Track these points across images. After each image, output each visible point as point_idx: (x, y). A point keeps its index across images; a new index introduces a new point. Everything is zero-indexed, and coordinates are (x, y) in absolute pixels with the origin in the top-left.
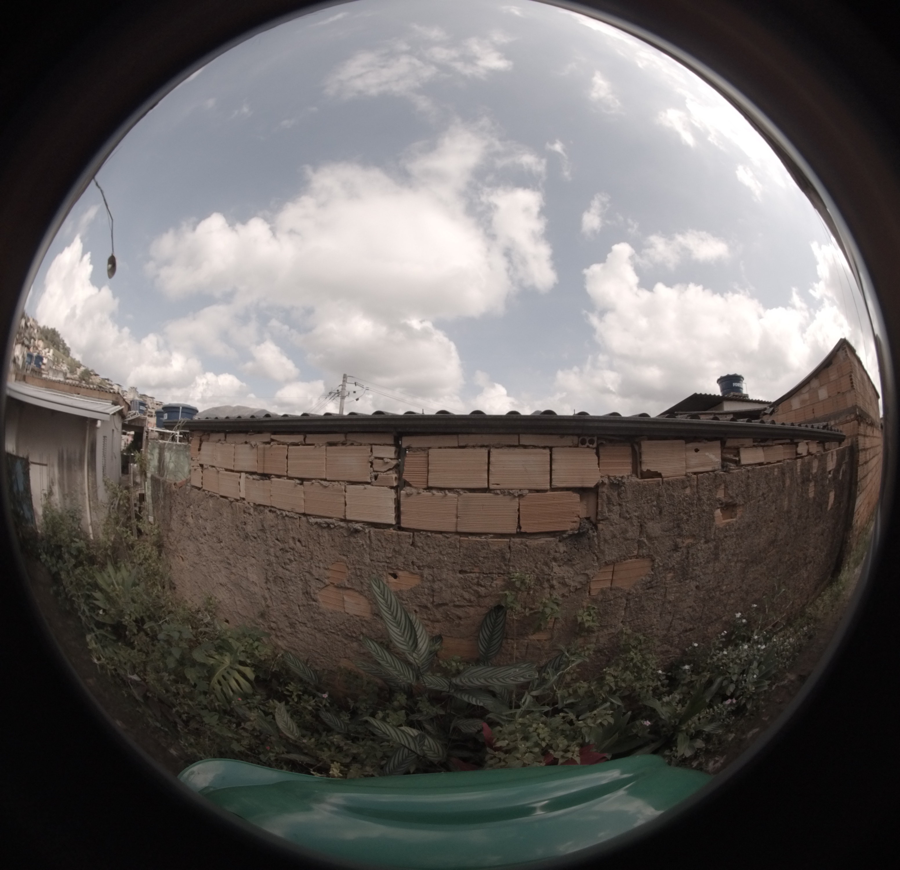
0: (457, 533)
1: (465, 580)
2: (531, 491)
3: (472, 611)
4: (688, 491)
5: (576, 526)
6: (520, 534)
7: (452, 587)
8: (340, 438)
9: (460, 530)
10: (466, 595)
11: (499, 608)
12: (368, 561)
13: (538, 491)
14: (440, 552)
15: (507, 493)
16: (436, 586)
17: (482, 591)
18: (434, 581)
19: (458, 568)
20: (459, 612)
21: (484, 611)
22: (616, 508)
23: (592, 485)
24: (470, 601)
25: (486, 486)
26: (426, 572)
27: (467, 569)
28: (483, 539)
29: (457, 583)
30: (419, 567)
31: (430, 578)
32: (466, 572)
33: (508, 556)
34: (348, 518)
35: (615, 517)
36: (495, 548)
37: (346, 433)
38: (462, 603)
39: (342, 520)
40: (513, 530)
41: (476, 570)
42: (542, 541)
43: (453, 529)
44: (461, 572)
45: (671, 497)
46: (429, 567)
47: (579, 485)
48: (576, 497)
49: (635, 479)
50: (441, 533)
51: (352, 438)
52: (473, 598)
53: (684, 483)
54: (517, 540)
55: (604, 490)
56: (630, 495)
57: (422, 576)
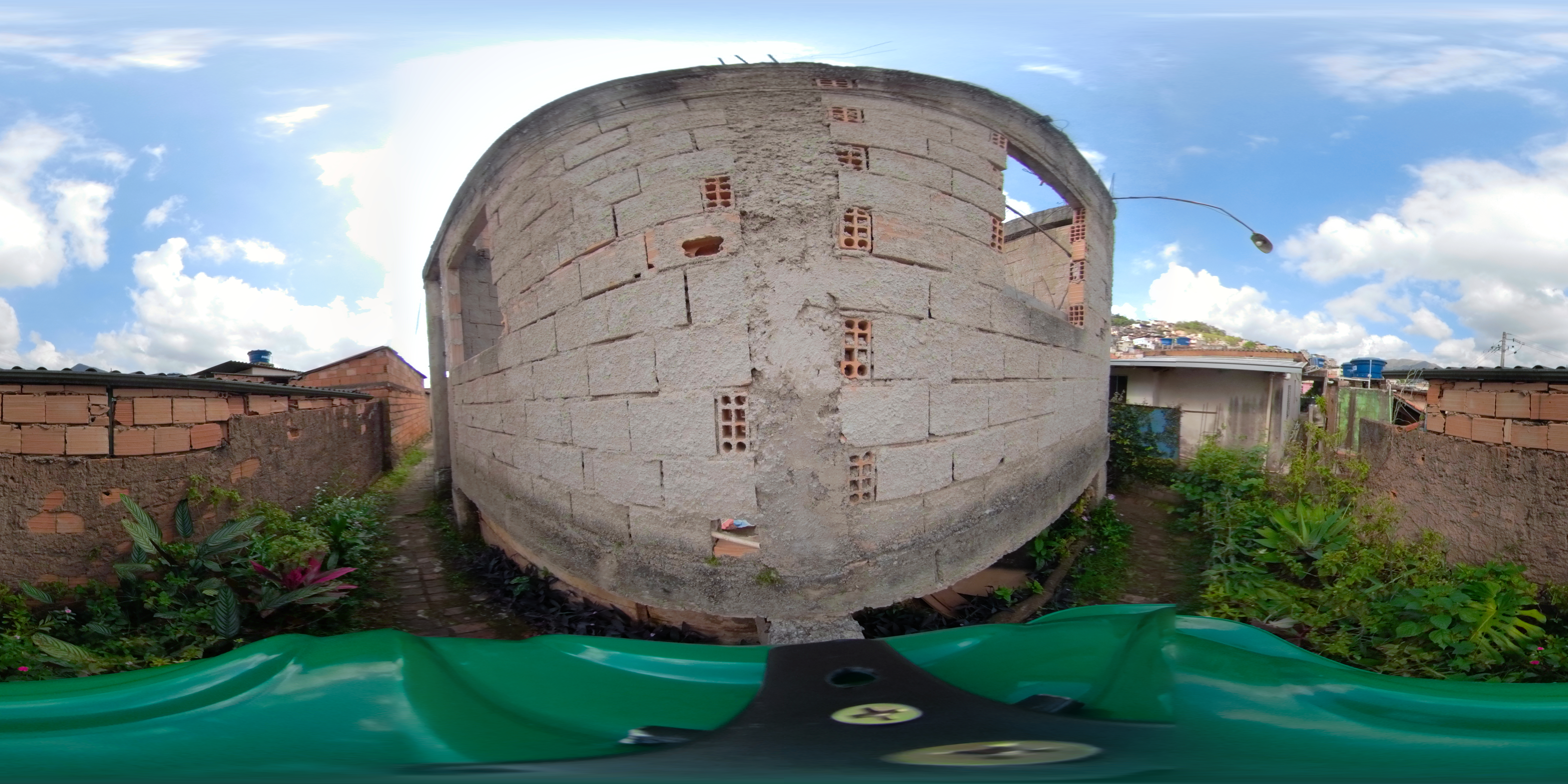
0: (154, 454)
1: (160, 486)
2: (196, 424)
3: (165, 507)
4: (272, 422)
5: (220, 443)
6: (192, 451)
7: (152, 493)
8: (60, 389)
9: (157, 452)
10: (162, 497)
11: (183, 502)
12: (84, 485)
13: (199, 424)
14: (143, 470)
15: (184, 426)
16: (141, 495)
17: (172, 491)
18: (139, 491)
19: (155, 479)
20: (157, 510)
21: (173, 505)
22: (238, 432)
23: (226, 419)
24: (164, 500)
25: (171, 422)
26: (133, 486)
27: (161, 478)
28: (170, 456)
29: (155, 490)
30: (127, 484)
31: (136, 490)
32: (160, 480)
33: (186, 465)
34: (68, 453)
35: (238, 437)
36: (178, 461)
37: (64, 384)
38: (160, 503)
39: (61, 456)
40: (188, 448)
41: (167, 478)
42: (203, 453)
43: (152, 452)
44: (157, 481)
45: (264, 425)
46: (136, 482)
47: (220, 419)
48: (218, 426)
49: (246, 416)
50: (142, 456)
51: (69, 389)
52: (166, 498)
53: (270, 417)
54: (190, 455)
55: (232, 422)
56: (244, 424)
57: (130, 489)
